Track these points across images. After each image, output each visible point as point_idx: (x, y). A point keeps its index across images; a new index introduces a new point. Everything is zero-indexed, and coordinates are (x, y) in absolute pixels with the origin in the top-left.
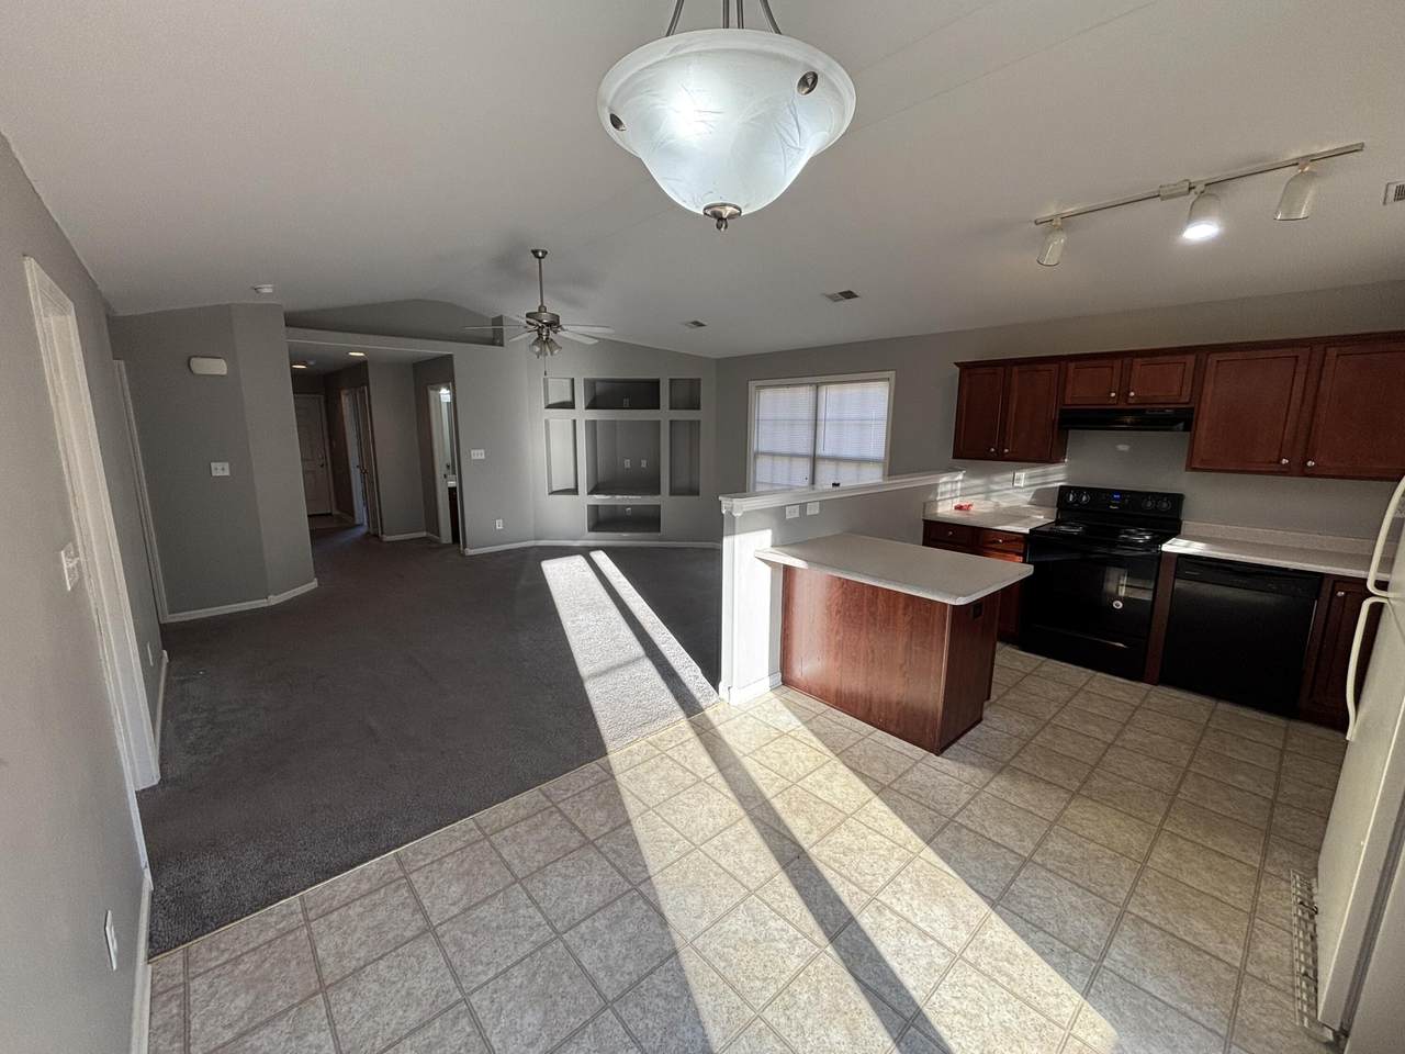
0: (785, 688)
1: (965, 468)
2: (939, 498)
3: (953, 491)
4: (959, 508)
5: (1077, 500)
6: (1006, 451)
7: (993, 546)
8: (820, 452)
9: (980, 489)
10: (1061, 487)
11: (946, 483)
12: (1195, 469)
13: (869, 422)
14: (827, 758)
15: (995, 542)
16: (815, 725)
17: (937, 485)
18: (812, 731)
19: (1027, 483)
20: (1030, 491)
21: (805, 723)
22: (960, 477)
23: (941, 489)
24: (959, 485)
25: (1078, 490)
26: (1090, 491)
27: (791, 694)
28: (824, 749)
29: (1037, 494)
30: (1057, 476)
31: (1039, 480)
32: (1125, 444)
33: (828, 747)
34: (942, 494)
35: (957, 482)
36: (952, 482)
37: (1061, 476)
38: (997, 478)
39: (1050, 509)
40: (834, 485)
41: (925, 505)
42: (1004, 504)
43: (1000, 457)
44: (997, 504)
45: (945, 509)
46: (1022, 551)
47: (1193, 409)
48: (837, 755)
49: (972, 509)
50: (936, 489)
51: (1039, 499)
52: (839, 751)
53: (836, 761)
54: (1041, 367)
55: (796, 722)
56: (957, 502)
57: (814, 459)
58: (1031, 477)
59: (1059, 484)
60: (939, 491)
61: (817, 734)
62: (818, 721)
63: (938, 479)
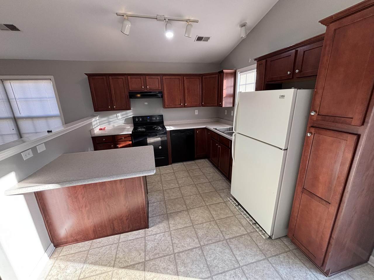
0: (59, 249)
1: (98, 114)
2: (93, 127)
3: (97, 124)
4: (101, 129)
5: (139, 120)
6: (115, 107)
7: (121, 140)
8: (17, 115)
9: (106, 122)
10: (133, 117)
11: (94, 121)
12: (166, 108)
13: (45, 99)
14: (110, 273)
15: (122, 139)
16: (91, 259)
17: (92, 122)
18: (92, 263)
19: (122, 117)
20: (123, 120)
21: (85, 262)
22: (98, 118)
23: (93, 124)
24: (98, 121)
25: (138, 117)
26: (141, 117)
27: (66, 250)
28: (105, 269)
29: (126, 120)
30: (130, 114)
31: (125, 116)
32: (147, 102)
33: (106, 265)
34: (94, 125)
35: (97, 120)
36: (96, 121)
37: (131, 114)
38: (111, 117)
39: (131, 124)
40: (49, 132)
41: (90, 131)
42: (116, 125)
43: (112, 109)
44: (114, 126)
45: (97, 132)
46: (131, 140)
47: (162, 91)
48: (114, 267)
49: (106, 129)
50: (92, 124)
51: (127, 121)
52: (113, 262)
53: (116, 270)
54: (120, 77)
55: (79, 266)
56: (99, 127)
57: (15, 119)
58: (122, 115)
59: (132, 116)
60: (93, 125)
61: (95, 263)
62: (91, 254)
63: (92, 121)
